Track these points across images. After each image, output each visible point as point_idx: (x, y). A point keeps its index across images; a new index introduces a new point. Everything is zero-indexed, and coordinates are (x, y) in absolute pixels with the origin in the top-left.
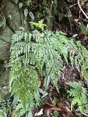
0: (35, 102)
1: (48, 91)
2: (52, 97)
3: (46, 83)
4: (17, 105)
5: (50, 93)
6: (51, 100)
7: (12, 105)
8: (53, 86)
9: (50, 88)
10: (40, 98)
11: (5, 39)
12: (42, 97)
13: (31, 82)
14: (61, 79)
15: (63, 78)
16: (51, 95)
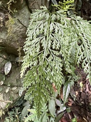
0: (49, 117)
1: (67, 105)
2: (72, 113)
3: (65, 93)
4: (26, 116)
5: (69, 108)
6: (70, 118)
7: (20, 116)
8: (72, 99)
9: (69, 101)
10: (56, 112)
11: (22, 21)
12: (59, 112)
13: (52, 73)
14: (84, 92)
15: (87, 90)
16: (70, 111)
